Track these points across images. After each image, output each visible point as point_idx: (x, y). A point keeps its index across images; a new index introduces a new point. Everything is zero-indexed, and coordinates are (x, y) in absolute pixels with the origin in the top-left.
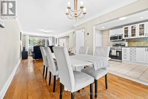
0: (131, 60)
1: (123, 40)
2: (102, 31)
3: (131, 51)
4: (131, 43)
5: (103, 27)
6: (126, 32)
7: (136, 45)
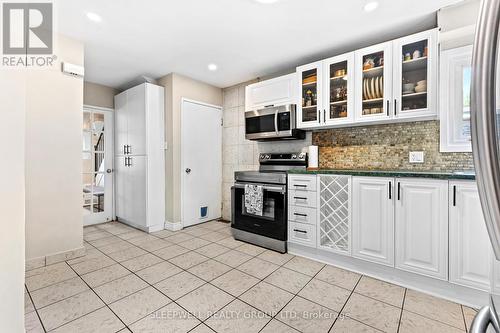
0: (325, 241)
1: (299, 135)
2: (224, 91)
3: (326, 195)
4: (329, 151)
5: (213, 67)
6: (309, 93)
7: (350, 163)
